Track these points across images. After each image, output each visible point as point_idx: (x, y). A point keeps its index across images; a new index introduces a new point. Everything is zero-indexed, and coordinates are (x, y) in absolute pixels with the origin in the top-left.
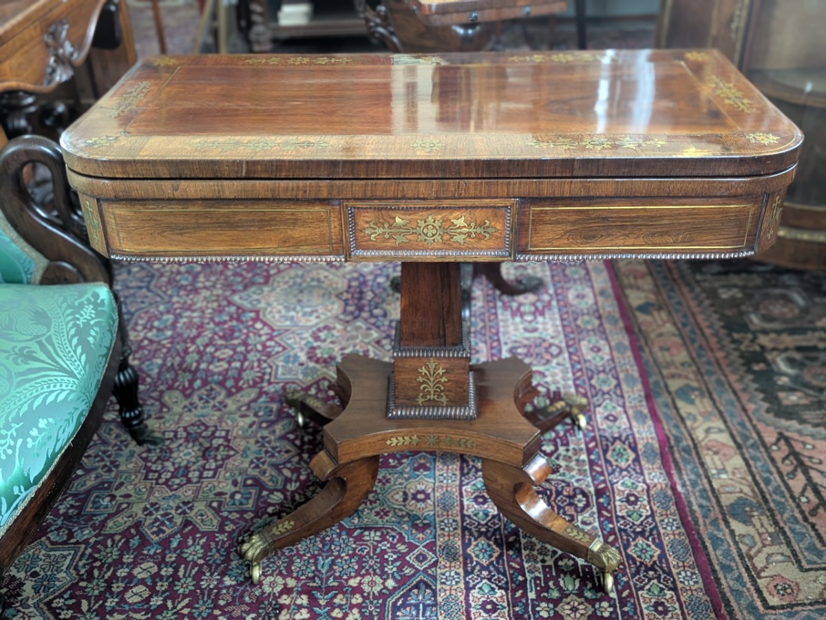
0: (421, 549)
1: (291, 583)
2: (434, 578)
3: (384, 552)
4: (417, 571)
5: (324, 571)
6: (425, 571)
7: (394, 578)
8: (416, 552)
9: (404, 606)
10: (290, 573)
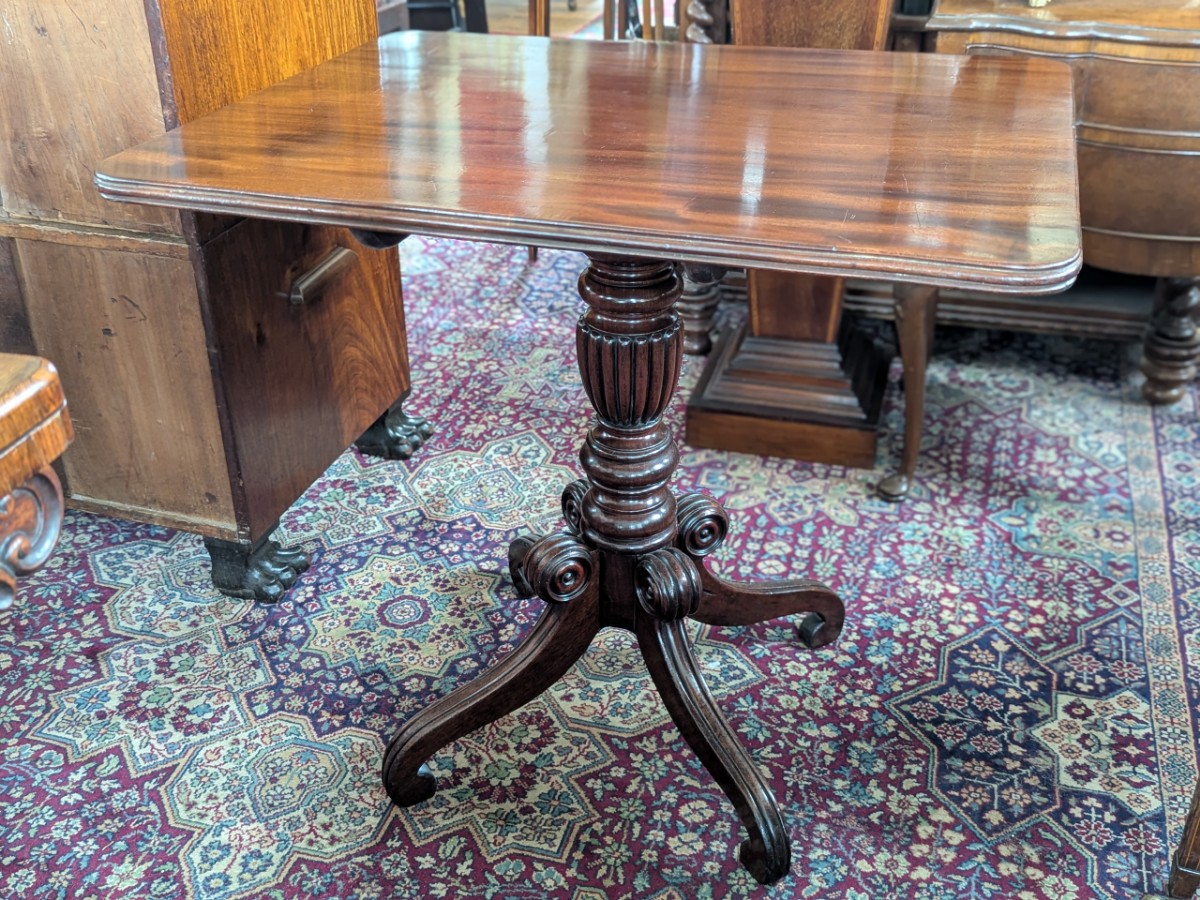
0: (1119, 586)
1: (954, 590)
2: (1139, 616)
3: (1072, 582)
4: (1116, 607)
5: (994, 587)
6: (1127, 608)
7: (1085, 607)
8: (1114, 588)
9: (1101, 636)
10: (950, 581)
